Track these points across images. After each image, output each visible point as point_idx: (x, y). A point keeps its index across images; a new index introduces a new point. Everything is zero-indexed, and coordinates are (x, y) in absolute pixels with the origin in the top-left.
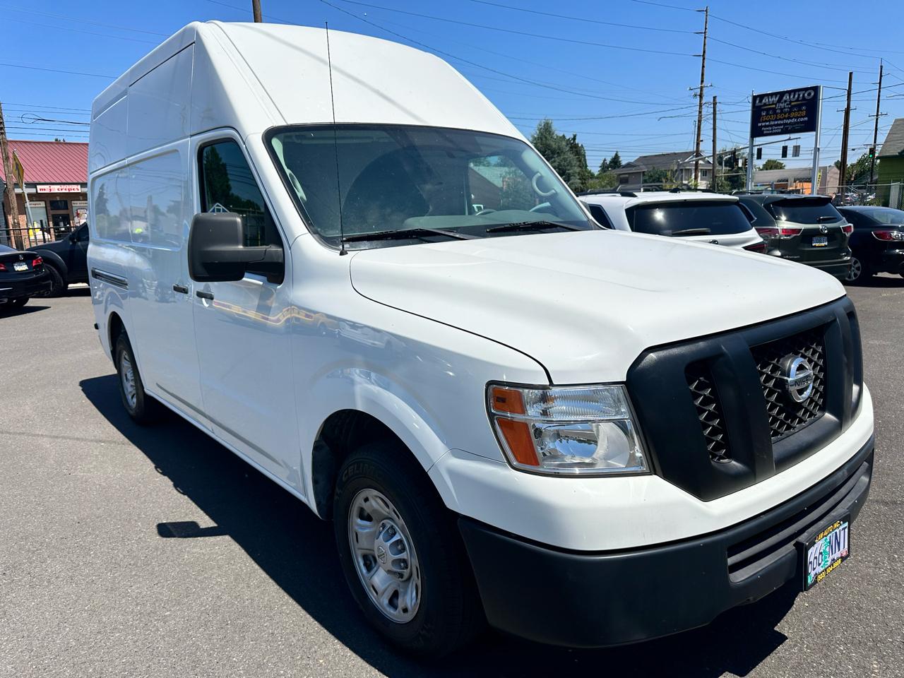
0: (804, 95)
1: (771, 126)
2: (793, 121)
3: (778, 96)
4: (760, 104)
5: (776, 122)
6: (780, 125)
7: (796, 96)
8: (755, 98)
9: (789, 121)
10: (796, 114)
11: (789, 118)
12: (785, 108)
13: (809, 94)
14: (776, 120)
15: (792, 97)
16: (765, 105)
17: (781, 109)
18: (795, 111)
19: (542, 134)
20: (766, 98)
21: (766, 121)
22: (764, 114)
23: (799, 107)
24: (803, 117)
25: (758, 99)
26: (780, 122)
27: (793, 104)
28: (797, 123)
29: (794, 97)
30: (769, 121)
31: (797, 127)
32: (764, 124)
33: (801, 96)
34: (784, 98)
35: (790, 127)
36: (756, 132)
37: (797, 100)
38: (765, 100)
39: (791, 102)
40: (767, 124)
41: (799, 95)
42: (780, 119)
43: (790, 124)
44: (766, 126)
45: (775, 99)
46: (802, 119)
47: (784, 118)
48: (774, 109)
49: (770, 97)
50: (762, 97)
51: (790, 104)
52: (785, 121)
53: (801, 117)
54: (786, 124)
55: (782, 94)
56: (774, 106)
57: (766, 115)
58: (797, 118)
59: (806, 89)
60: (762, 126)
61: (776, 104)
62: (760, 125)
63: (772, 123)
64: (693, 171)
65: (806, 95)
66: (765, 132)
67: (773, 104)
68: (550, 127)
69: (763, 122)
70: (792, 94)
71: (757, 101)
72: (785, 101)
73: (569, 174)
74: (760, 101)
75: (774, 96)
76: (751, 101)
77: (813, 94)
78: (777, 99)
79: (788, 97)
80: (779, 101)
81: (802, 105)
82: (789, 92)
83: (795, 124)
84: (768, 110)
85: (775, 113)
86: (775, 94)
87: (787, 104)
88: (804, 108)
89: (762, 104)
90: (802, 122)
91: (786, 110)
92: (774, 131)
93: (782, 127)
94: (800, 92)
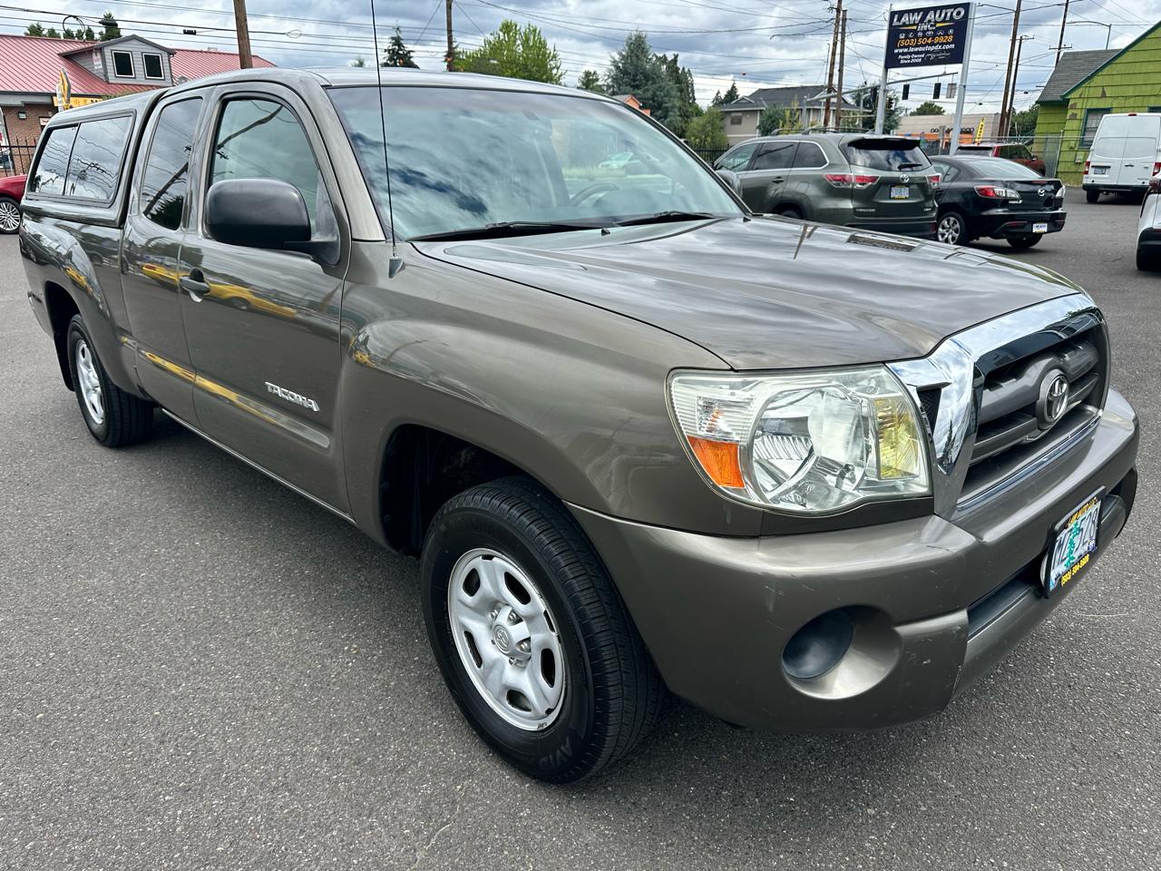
0: (952, 13)
1: (910, 53)
2: (937, 48)
3: (921, 13)
4: (898, 24)
5: (916, 49)
6: (921, 53)
7: (943, 15)
8: (893, 14)
9: (931, 48)
10: (942, 40)
11: (932, 44)
12: (928, 30)
13: (959, 13)
14: (917, 46)
15: (937, 16)
16: (904, 25)
17: (924, 32)
18: (939, 36)
19: (632, 52)
20: (906, 15)
21: (904, 47)
22: (902, 36)
23: (945, 29)
24: (950, 44)
25: (896, 16)
26: (921, 49)
27: (938, 25)
28: (942, 51)
29: (940, 16)
30: (908, 47)
31: (941, 56)
32: (901, 51)
33: (949, 15)
34: (928, 17)
35: (933, 56)
36: (892, 61)
37: (944, 21)
38: (905, 19)
39: (936, 22)
40: (906, 50)
41: (946, 14)
42: (922, 45)
43: (933, 52)
44: (903, 54)
45: (917, 18)
46: (948, 47)
47: (927, 44)
48: (915, 32)
49: (911, 14)
50: (901, 13)
51: (935, 25)
52: (928, 48)
53: (947, 43)
54: (928, 52)
55: (926, 11)
56: (915, 27)
57: (905, 39)
58: (942, 44)
59: (955, 6)
60: (899, 54)
61: (917, 25)
62: (896, 51)
63: (912, 50)
64: (823, 113)
65: (954, 14)
66: (902, 62)
67: (914, 24)
68: (643, 42)
69: (901, 47)
70: (939, 11)
71: (895, 20)
72: (930, 21)
73: (667, 108)
74: (899, 20)
75: (916, 14)
76: (887, 16)
77: (963, 13)
78: (920, 17)
79: (933, 16)
80: (922, 20)
81: (949, 27)
82: (935, 9)
83: (938, 53)
84: (907, 32)
85: (916, 37)
86: (918, 11)
87: (931, 26)
88: (951, 31)
89: (901, 24)
90: (947, 51)
91: (930, 33)
92: (913, 61)
93: (923, 56)
94: (948, 10)
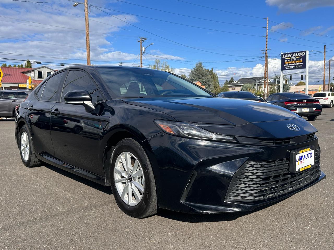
0: (301, 54)
1: (289, 66)
2: (298, 64)
3: (291, 54)
4: (284, 57)
5: (291, 65)
7: (298, 54)
9: (296, 64)
10: (299, 62)
12: (294, 59)
13: (303, 54)
15: (296, 55)
17: (293, 59)
18: (298, 60)
19: (198, 68)
20: (287, 55)
21: (287, 64)
24: (301, 63)
27: (297, 57)
31: (299, 66)
34: (294, 55)
35: (296, 67)
36: (283, 68)
37: (299, 56)
38: (286, 56)
39: (296, 57)
41: (299, 54)
44: (287, 66)
47: (294, 63)
49: (288, 54)
50: (285, 54)
55: (293, 53)
59: (302, 52)
60: (285, 66)
61: (290, 57)
64: (263, 85)
65: (302, 54)
66: (287, 68)
67: (289, 57)
70: (297, 54)
71: (283, 56)
72: (294, 56)
73: (210, 85)
74: (284, 56)
76: (281, 56)
79: (295, 55)
80: (292, 56)
82: (296, 53)
83: (298, 65)
84: (287, 60)
85: (290, 61)
86: (290, 53)
87: (295, 58)
88: (301, 59)
89: (285, 57)
90: (301, 65)
91: (295, 60)
92: (290, 68)
93: (293, 66)
94: (300, 53)
